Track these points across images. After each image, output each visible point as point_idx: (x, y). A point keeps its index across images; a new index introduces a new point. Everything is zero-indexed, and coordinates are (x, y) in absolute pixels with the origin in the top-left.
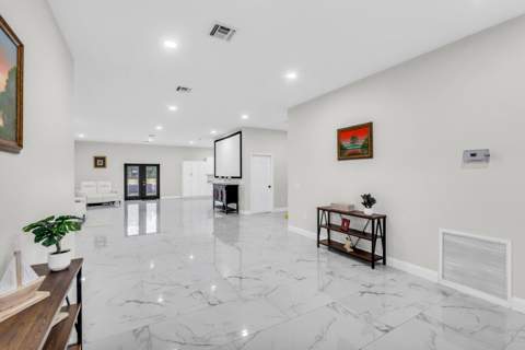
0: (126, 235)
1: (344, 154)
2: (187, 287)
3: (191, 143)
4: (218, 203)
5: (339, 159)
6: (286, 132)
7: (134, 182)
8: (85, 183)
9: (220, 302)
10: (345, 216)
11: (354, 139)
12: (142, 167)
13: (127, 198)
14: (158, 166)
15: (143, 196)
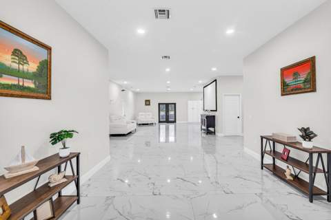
0: (159, 142)
1: (286, 90)
2: (150, 179)
3: (192, 90)
4: (203, 127)
5: (282, 95)
6: (242, 76)
7: (163, 113)
8: (140, 113)
9: (160, 194)
10: (287, 147)
11: (296, 75)
12: (167, 105)
13: (160, 122)
14: (175, 104)
15: (167, 121)
